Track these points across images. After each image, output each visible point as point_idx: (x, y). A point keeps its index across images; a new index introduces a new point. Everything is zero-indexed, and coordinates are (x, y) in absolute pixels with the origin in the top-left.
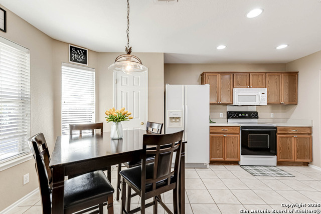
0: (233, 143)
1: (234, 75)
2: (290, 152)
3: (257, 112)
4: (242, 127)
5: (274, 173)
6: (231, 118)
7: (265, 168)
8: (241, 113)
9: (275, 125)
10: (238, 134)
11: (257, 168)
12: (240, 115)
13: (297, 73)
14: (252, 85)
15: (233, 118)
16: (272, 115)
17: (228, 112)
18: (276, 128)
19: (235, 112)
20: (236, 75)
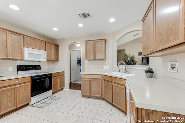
0: (25, 90)
1: (24, 37)
2: (57, 86)
3: (40, 66)
4: (32, 77)
5: (52, 100)
6: (21, 71)
7: (47, 99)
8: (30, 66)
9: (51, 73)
10: (29, 82)
11: (42, 101)
12: (28, 68)
13: (59, 45)
14: (38, 48)
15: (22, 70)
16: (48, 67)
17: (17, 66)
18: (51, 74)
19: (25, 66)
20: (26, 38)
